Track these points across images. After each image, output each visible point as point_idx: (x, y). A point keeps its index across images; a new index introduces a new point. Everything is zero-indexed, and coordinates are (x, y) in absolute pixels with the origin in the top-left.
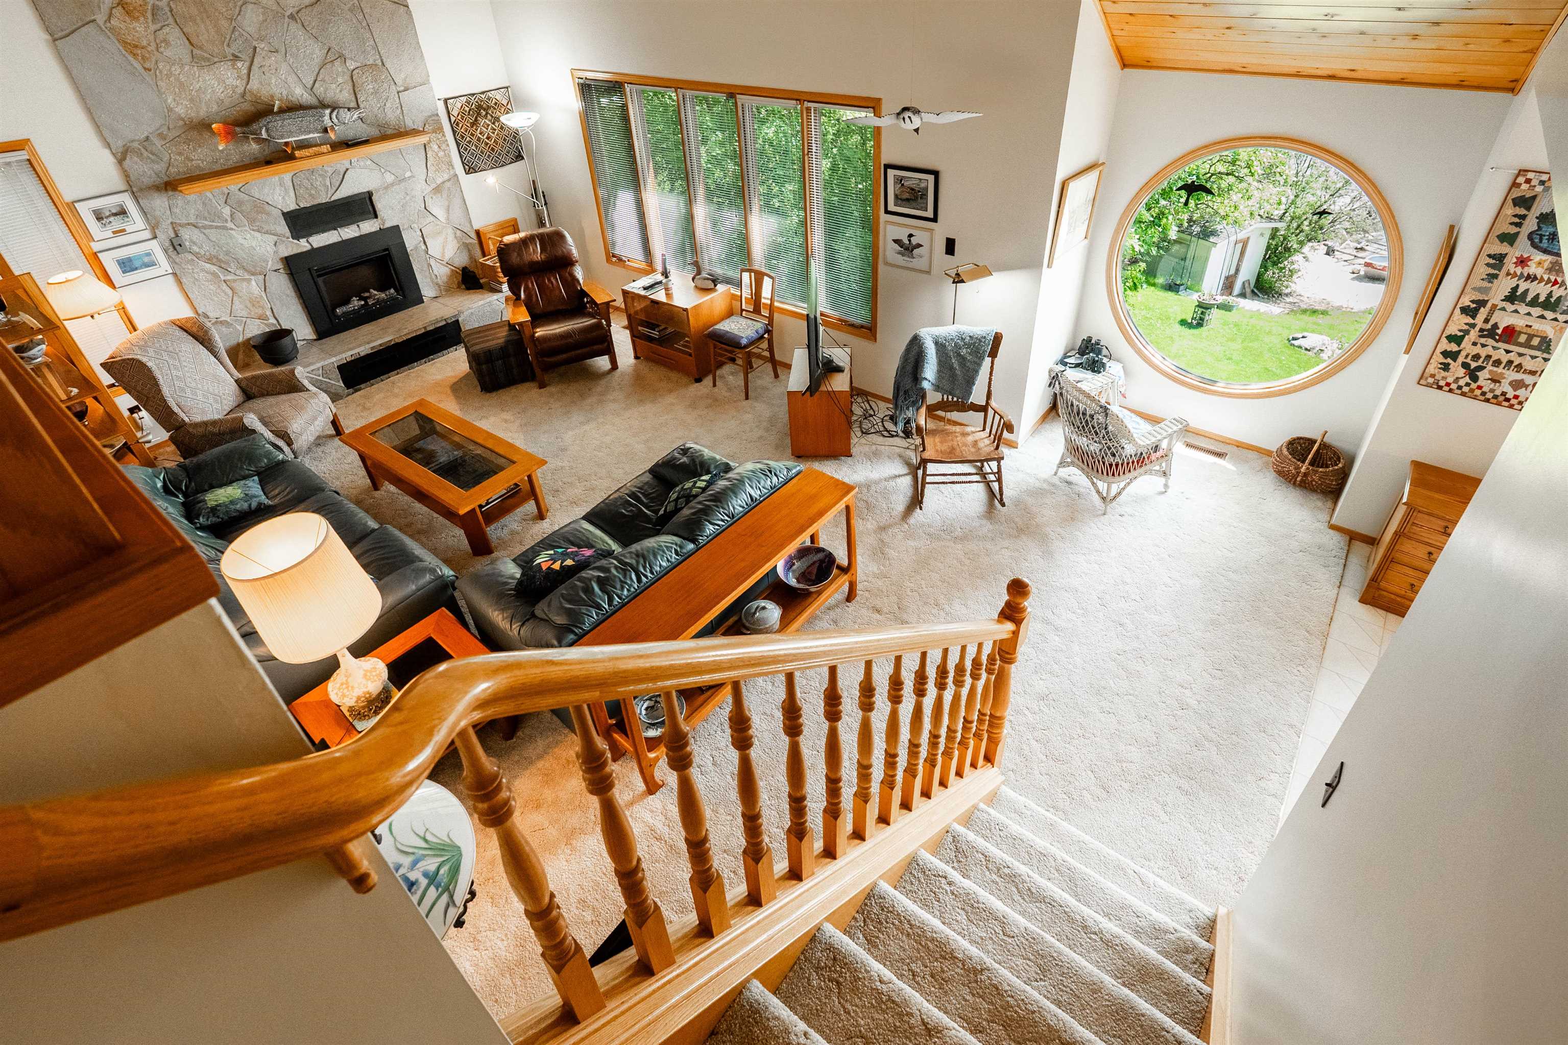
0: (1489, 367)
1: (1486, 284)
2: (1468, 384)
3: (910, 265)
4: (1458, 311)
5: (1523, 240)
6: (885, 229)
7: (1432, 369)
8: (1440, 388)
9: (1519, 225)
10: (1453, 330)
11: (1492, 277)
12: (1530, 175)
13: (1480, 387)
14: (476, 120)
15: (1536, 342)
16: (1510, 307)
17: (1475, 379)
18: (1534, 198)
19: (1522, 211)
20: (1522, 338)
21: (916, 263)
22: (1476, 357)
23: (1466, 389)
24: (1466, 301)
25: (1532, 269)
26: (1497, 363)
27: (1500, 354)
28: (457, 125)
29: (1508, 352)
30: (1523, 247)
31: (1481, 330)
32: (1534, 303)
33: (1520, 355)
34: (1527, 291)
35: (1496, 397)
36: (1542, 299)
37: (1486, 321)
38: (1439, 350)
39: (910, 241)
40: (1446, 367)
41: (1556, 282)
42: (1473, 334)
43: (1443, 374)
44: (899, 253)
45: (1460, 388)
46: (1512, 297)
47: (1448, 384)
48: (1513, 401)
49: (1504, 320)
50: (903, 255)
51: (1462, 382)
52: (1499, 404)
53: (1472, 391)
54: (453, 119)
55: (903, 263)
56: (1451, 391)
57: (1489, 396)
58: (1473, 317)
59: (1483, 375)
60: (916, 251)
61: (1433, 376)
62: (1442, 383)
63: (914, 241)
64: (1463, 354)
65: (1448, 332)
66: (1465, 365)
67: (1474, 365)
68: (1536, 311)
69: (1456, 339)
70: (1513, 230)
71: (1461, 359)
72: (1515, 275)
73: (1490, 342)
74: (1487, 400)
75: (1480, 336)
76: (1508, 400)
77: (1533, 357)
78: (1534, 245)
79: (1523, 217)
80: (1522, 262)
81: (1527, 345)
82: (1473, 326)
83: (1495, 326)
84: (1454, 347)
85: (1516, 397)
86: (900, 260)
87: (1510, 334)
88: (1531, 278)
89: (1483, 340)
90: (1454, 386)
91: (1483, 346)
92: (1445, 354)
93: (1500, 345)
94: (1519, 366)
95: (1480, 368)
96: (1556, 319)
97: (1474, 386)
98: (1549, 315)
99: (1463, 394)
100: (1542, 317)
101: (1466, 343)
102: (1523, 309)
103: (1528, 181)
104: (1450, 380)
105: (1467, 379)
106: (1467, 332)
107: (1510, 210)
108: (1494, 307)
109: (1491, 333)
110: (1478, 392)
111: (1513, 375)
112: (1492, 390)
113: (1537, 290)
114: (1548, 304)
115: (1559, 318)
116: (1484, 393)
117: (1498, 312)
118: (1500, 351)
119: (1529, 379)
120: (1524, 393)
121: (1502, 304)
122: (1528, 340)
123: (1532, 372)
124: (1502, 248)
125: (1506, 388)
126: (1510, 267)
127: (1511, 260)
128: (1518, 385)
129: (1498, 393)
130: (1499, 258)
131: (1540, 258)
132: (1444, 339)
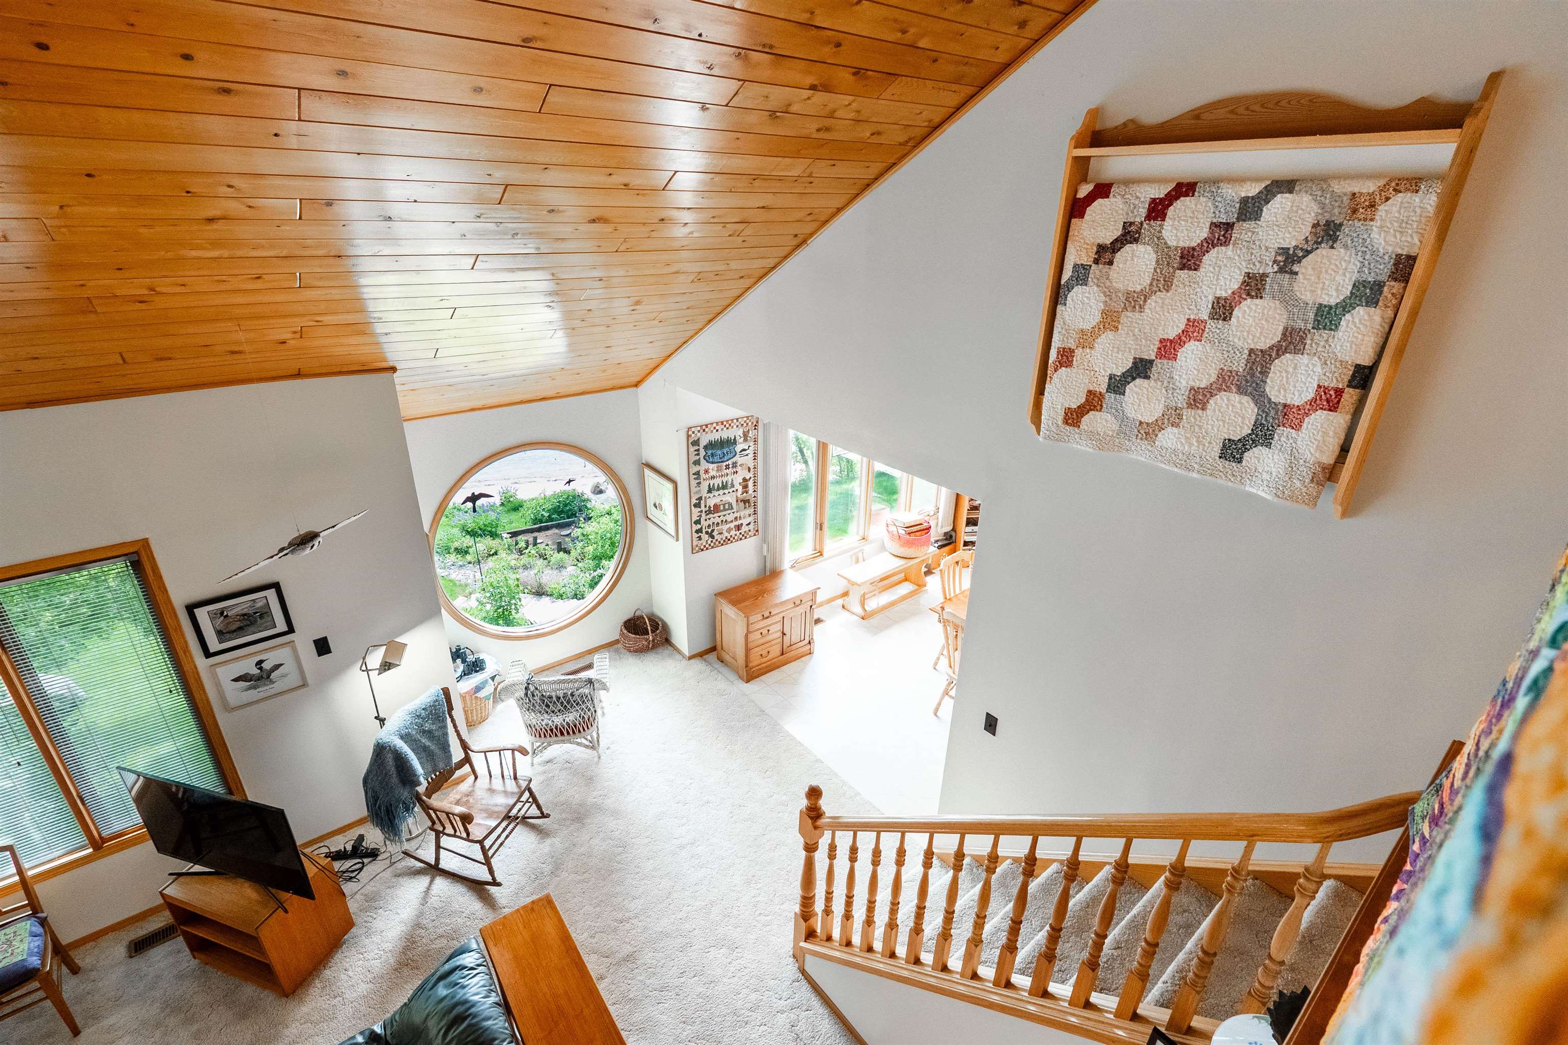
0: (716, 528)
1: (698, 489)
2: (712, 542)
3: (273, 692)
4: (693, 507)
5: (703, 461)
6: (215, 677)
7: (695, 543)
8: (702, 550)
9: (698, 454)
10: (695, 518)
11: (699, 483)
12: (693, 429)
13: (717, 540)
15: (727, 506)
16: (711, 495)
17: (713, 537)
18: (699, 440)
19: (697, 448)
20: (722, 508)
21: (278, 686)
22: (709, 526)
23: (712, 544)
24: (694, 501)
25: (712, 473)
26: (718, 524)
27: (718, 520)
29: (719, 517)
30: (704, 465)
31: (705, 512)
32: (718, 489)
33: (724, 516)
34: (714, 484)
35: (724, 541)
36: (721, 485)
37: (705, 506)
38: (694, 531)
39: (261, 669)
40: (700, 538)
41: (722, 476)
42: (703, 515)
43: (700, 543)
44: (250, 688)
45: (710, 545)
46: (710, 491)
47: (705, 546)
48: (731, 539)
49: (711, 502)
50: (255, 687)
51: (709, 542)
52: (726, 544)
53: (715, 544)
55: (262, 695)
56: (707, 549)
57: (722, 542)
58: (700, 507)
59: (715, 534)
60: (273, 675)
61: (697, 546)
62: (702, 547)
63: (267, 666)
64: (704, 527)
65: (693, 521)
66: (707, 533)
67: (710, 531)
68: (721, 492)
69: (698, 522)
70: (697, 457)
71: (704, 531)
72: (706, 479)
73: (711, 516)
74: (722, 545)
75: (707, 515)
76: (729, 540)
77: (729, 514)
78: (708, 462)
79: (698, 450)
80: (706, 471)
81: (725, 510)
82: (701, 511)
83: (710, 507)
84: (699, 526)
85: (731, 536)
86: (254, 695)
87: (716, 507)
88: (713, 477)
89: (708, 517)
90: (707, 546)
91: (709, 519)
92: (697, 532)
93: (716, 515)
94: (726, 521)
95: (713, 531)
96: (729, 493)
97: (714, 541)
98: (726, 491)
99: (711, 548)
100: (724, 494)
101: (702, 522)
102: (716, 493)
103: (693, 433)
104: (704, 544)
105: (711, 539)
106: (700, 516)
107: (692, 449)
108: (705, 497)
109: (709, 512)
110: (717, 543)
111: (725, 527)
112: (722, 539)
113: (718, 482)
114: (724, 487)
115: (731, 490)
116: (720, 542)
117: (708, 500)
118: (715, 518)
119: (732, 525)
120: (733, 533)
121: (709, 495)
122: (724, 507)
123: (732, 521)
124: (695, 469)
125: (726, 534)
126: (703, 476)
127: (702, 473)
128: (729, 530)
129: (724, 539)
130: (698, 473)
131: (711, 466)
132: (694, 525)
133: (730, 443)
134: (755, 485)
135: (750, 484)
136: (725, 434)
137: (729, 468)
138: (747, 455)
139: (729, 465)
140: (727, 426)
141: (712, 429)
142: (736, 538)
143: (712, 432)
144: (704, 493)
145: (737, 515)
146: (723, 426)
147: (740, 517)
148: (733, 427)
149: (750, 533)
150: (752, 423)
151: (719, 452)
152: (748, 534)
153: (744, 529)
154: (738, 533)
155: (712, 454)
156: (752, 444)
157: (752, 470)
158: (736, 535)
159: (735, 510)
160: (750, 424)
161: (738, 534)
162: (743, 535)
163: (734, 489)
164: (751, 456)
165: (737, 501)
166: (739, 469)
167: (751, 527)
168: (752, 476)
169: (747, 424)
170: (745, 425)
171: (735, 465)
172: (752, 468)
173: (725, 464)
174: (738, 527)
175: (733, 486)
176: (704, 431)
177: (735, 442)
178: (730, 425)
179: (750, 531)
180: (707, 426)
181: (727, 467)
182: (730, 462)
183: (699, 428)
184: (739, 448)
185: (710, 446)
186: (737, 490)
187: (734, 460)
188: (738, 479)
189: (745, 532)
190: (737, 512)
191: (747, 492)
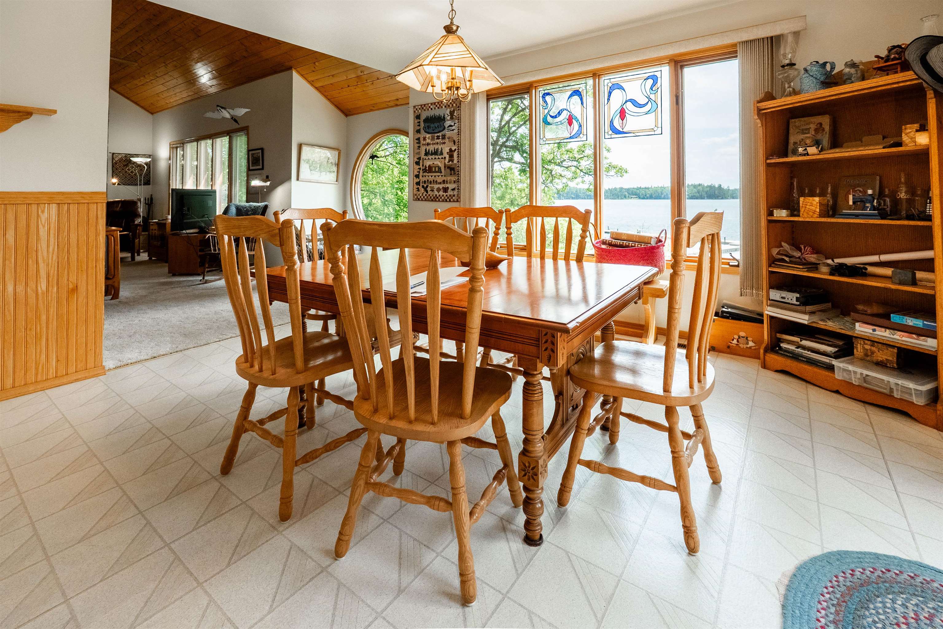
0: (430, 185)
1: (418, 151)
2: (426, 195)
4: (415, 164)
5: (422, 131)
7: (415, 192)
8: (419, 200)
9: (419, 125)
10: (416, 173)
11: (419, 147)
12: (417, 107)
13: (429, 195)
14: (127, 164)
16: (427, 158)
17: (427, 192)
18: (420, 115)
19: (419, 120)
22: (425, 182)
24: (416, 159)
25: (428, 141)
26: (431, 182)
27: (431, 179)
28: (116, 164)
29: (432, 176)
30: (423, 134)
31: (423, 170)
32: (432, 154)
33: (435, 176)
34: (429, 150)
35: (434, 198)
36: (433, 151)
37: (423, 165)
38: (414, 183)
40: (418, 190)
42: (421, 172)
43: (419, 193)
45: (424, 197)
46: (426, 154)
48: (439, 198)
49: (428, 163)
51: (424, 195)
52: (436, 201)
53: (427, 197)
54: (114, 161)
56: (422, 200)
58: (419, 165)
59: (429, 189)
61: (416, 195)
62: (419, 197)
64: (421, 182)
65: (414, 174)
66: (423, 187)
67: (425, 186)
68: (433, 157)
69: (417, 176)
70: (419, 128)
71: (421, 184)
72: (424, 145)
73: (426, 174)
74: (432, 201)
75: (424, 172)
76: (437, 198)
77: (438, 176)
78: (425, 132)
79: (419, 122)
80: (425, 139)
81: (435, 172)
82: (420, 169)
83: (426, 167)
84: (418, 180)
85: (439, 195)
87: (430, 168)
88: (428, 144)
89: (424, 174)
90: (422, 197)
91: (425, 176)
92: (417, 184)
93: (429, 174)
94: (436, 181)
95: (427, 186)
96: (439, 158)
98: (437, 157)
99: (426, 200)
100: (435, 158)
101: (421, 177)
102: (430, 157)
103: (417, 109)
104: (421, 195)
105: (425, 193)
106: (419, 172)
107: (416, 121)
108: (423, 159)
109: (425, 171)
110: (429, 197)
111: (436, 186)
112: (433, 195)
113: (431, 148)
114: (435, 153)
115: (440, 157)
116: (431, 197)
117: (425, 161)
118: (430, 177)
119: (441, 186)
120: (441, 193)
121: (425, 157)
122: (435, 169)
123: (440, 183)
124: (418, 136)
125: (436, 193)
126: (422, 142)
127: (422, 139)
128: (438, 190)
129: (434, 196)
130: (418, 139)
131: (428, 136)
132: (415, 178)
133: (440, 119)
134: (458, 157)
135: (455, 154)
136: (437, 112)
137: (439, 139)
138: (453, 130)
139: (439, 136)
140: (438, 106)
141: (428, 107)
142: (443, 198)
143: (428, 110)
144: (423, 156)
145: (445, 179)
146: (435, 106)
147: (447, 181)
148: (442, 107)
149: (454, 198)
150: (456, 105)
151: (432, 125)
152: (452, 198)
153: (450, 193)
154: (445, 194)
155: (428, 126)
156: (457, 121)
157: (457, 143)
158: (443, 195)
159: (443, 174)
160: (454, 105)
161: (445, 196)
162: (448, 198)
163: (443, 157)
164: (456, 131)
165: (445, 167)
166: (447, 141)
167: (456, 192)
168: (457, 149)
169: (453, 105)
170: (451, 105)
171: (444, 137)
172: (456, 141)
173: (436, 135)
174: (446, 190)
175: (442, 154)
176: (423, 108)
177: (443, 119)
178: (440, 105)
179: (454, 196)
180: (425, 105)
181: (438, 138)
182: (440, 134)
183: (420, 107)
184: (448, 123)
185: (427, 120)
186: (445, 158)
187: (443, 133)
188: (446, 150)
189: (450, 195)
190: (445, 176)
191: (453, 161)
